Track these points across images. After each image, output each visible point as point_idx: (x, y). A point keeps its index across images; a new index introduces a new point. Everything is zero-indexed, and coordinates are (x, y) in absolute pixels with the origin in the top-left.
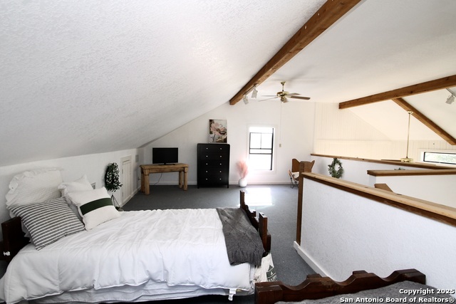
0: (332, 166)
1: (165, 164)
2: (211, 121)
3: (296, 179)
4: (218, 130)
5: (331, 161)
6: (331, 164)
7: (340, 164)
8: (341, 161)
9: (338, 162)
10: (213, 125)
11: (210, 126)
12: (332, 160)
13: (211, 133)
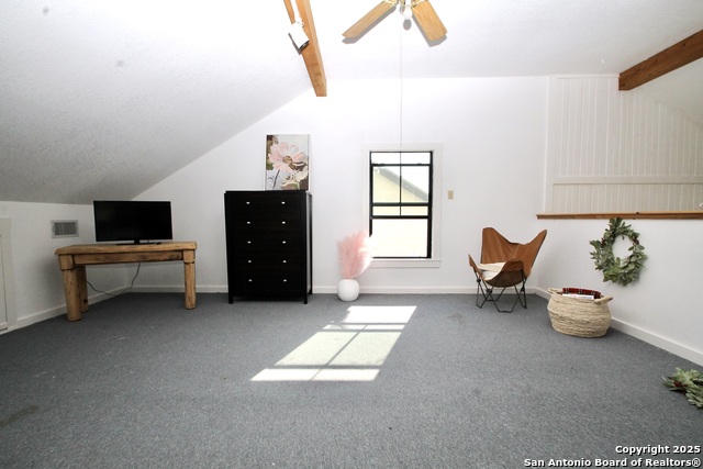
0: (605, 244)
1: (137, 243)
2: (270, 138)
3: (489, 282)
4: (287, 159)
5: (600, 229)
6: (599, 237)
7: (634, 237)
8: (636, 225)
9: (625, 231)
10: (274, 148)
11: (268, 151)
12: (605, 225)
13: (269, 167)
